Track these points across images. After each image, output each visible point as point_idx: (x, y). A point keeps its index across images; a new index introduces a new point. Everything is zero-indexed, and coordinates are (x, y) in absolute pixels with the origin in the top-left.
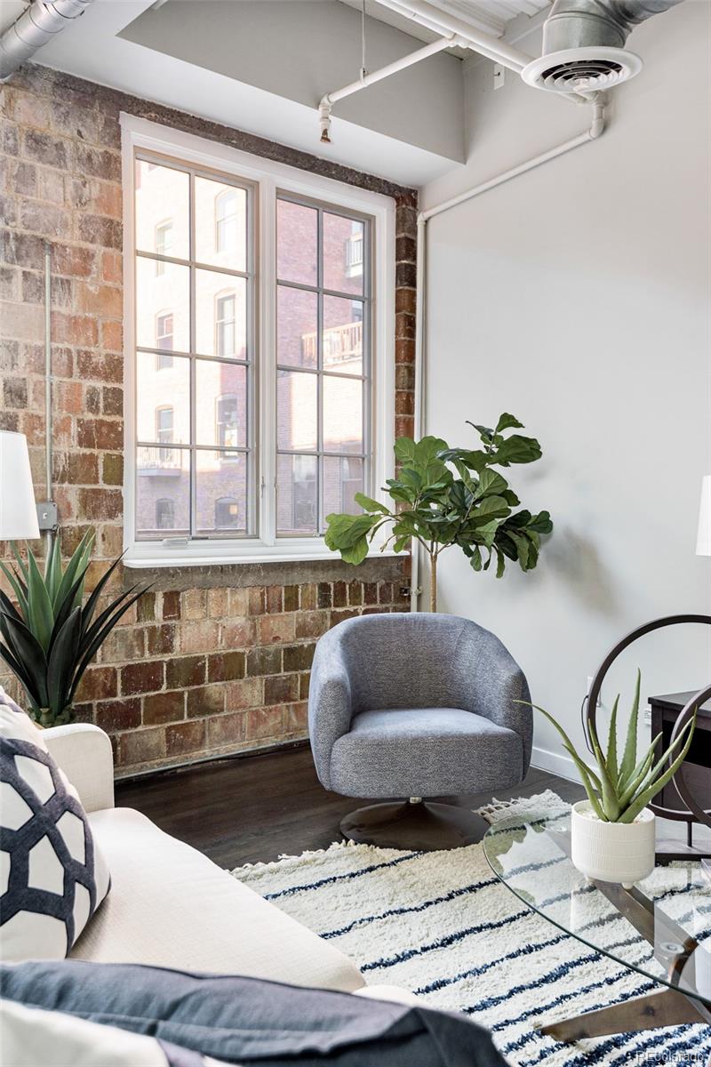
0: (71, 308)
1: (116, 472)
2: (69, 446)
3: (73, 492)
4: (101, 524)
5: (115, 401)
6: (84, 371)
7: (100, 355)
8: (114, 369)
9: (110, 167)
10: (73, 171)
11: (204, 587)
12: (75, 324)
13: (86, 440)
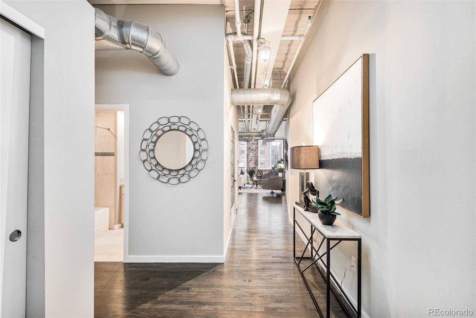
0: (255, 153)
1: (258, 163)
2: (255, 162)
3: (255, 165)
4: (256, 167)
5: (258, 159)
6: (256, 157)
7: (256, 156)
8: (258, 157)
9: (257, 144)
10: (255, 145)
11: (264, 171)
12: (255, 154)
13: (256, 161)
